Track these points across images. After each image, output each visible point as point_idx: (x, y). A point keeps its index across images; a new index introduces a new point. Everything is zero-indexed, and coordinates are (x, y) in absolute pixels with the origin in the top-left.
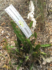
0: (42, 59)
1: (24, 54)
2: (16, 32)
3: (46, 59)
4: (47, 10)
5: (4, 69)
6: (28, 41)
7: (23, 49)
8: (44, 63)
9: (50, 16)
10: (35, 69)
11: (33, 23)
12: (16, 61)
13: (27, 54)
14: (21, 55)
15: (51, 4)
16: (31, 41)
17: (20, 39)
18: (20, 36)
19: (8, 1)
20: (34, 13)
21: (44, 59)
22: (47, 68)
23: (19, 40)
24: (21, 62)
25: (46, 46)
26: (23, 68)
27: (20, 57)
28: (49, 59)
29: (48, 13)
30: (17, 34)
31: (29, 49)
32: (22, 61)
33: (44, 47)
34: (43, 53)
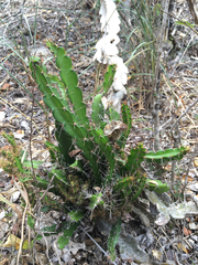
0: (153, 207)
1: (85, 187)
2: (50, 103)
3: (168, 206)
4: (170, 35)
5: (8, 252)
6: (98, 136)
7: (79, 169)
8: (160, 221)
9: (178, 57)
10: (129, 247)
11: (114, 72)
12: (56, 220)
13: (97, 188)
14: (72, 194)
15: (181, 11)
16: (111, 138)
17: (69, 130)
18: (65, 119)
19: (18, 3)
20: (118, 40)
21: (159, 206)
22: (171, 241)
23: (63, 131)
24: (72, 217)
25: (168, 155)
26: (83, 246)
27: (71, 198)
28: (181, 208)
29: (170, 45)
30: (57, 111)
31: (104, 169)
32: (77, 216)
33: (158, 161)
34: (156, 183)
